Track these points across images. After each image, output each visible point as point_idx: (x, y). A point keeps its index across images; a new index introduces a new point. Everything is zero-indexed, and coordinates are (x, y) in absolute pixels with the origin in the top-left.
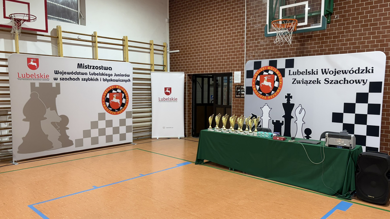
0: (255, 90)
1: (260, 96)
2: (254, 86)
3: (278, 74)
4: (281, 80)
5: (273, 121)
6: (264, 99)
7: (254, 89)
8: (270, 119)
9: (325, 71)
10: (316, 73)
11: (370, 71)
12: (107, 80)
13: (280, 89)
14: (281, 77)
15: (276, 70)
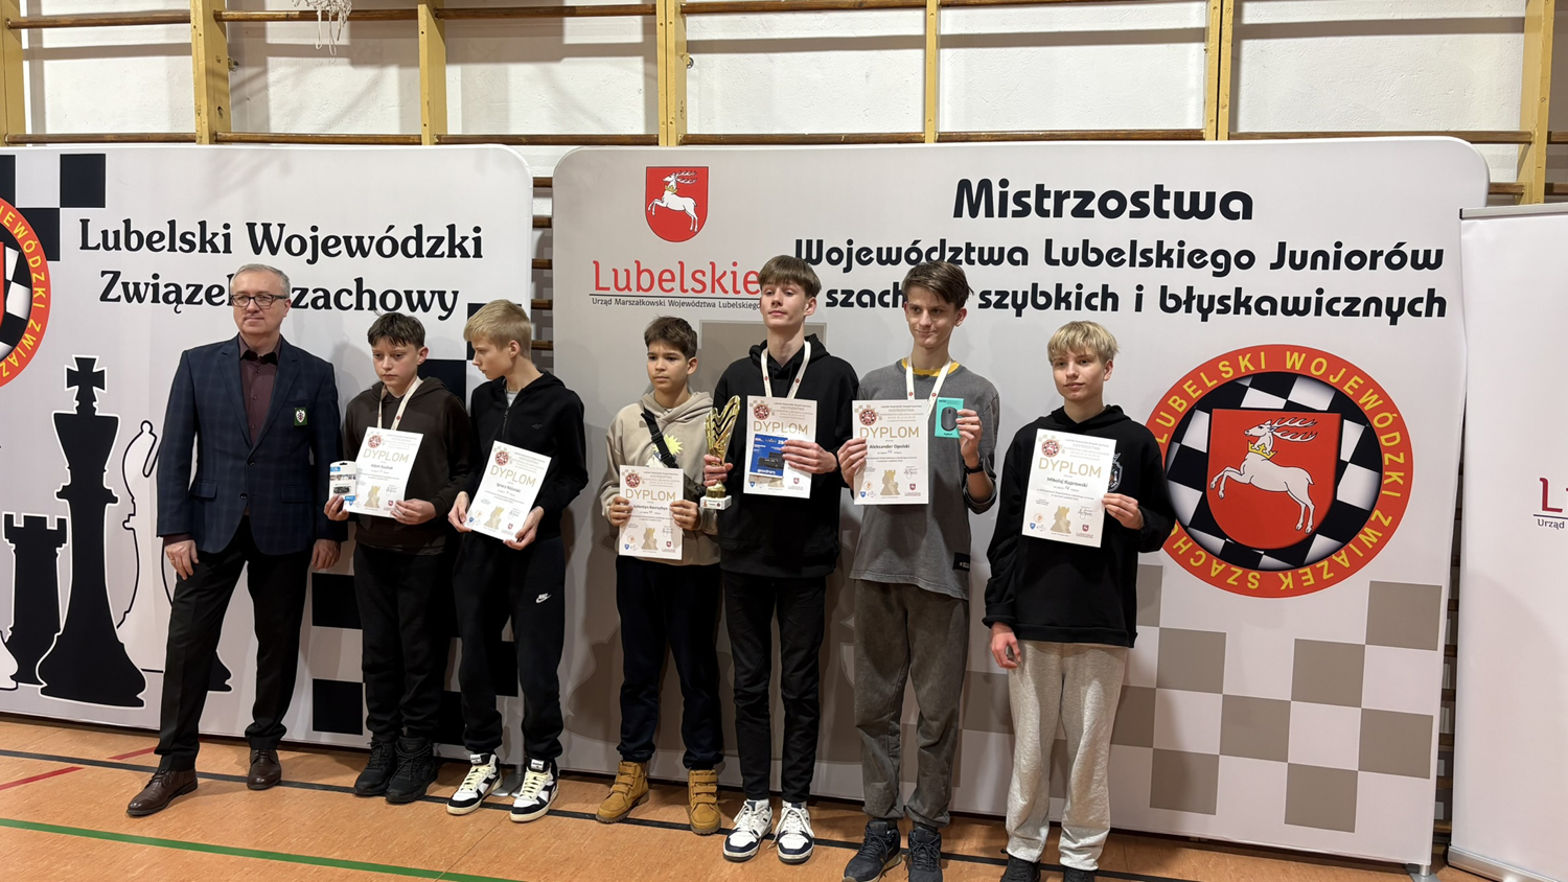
3: (25, 238)
4: (43, 278)
5: (9, 519)
9: (267, 235)
10: (221, 247)
11: (470, 246)
12: (1195, 302)
13: (38, 329)
14: (38, 257)
15: (10, 213)
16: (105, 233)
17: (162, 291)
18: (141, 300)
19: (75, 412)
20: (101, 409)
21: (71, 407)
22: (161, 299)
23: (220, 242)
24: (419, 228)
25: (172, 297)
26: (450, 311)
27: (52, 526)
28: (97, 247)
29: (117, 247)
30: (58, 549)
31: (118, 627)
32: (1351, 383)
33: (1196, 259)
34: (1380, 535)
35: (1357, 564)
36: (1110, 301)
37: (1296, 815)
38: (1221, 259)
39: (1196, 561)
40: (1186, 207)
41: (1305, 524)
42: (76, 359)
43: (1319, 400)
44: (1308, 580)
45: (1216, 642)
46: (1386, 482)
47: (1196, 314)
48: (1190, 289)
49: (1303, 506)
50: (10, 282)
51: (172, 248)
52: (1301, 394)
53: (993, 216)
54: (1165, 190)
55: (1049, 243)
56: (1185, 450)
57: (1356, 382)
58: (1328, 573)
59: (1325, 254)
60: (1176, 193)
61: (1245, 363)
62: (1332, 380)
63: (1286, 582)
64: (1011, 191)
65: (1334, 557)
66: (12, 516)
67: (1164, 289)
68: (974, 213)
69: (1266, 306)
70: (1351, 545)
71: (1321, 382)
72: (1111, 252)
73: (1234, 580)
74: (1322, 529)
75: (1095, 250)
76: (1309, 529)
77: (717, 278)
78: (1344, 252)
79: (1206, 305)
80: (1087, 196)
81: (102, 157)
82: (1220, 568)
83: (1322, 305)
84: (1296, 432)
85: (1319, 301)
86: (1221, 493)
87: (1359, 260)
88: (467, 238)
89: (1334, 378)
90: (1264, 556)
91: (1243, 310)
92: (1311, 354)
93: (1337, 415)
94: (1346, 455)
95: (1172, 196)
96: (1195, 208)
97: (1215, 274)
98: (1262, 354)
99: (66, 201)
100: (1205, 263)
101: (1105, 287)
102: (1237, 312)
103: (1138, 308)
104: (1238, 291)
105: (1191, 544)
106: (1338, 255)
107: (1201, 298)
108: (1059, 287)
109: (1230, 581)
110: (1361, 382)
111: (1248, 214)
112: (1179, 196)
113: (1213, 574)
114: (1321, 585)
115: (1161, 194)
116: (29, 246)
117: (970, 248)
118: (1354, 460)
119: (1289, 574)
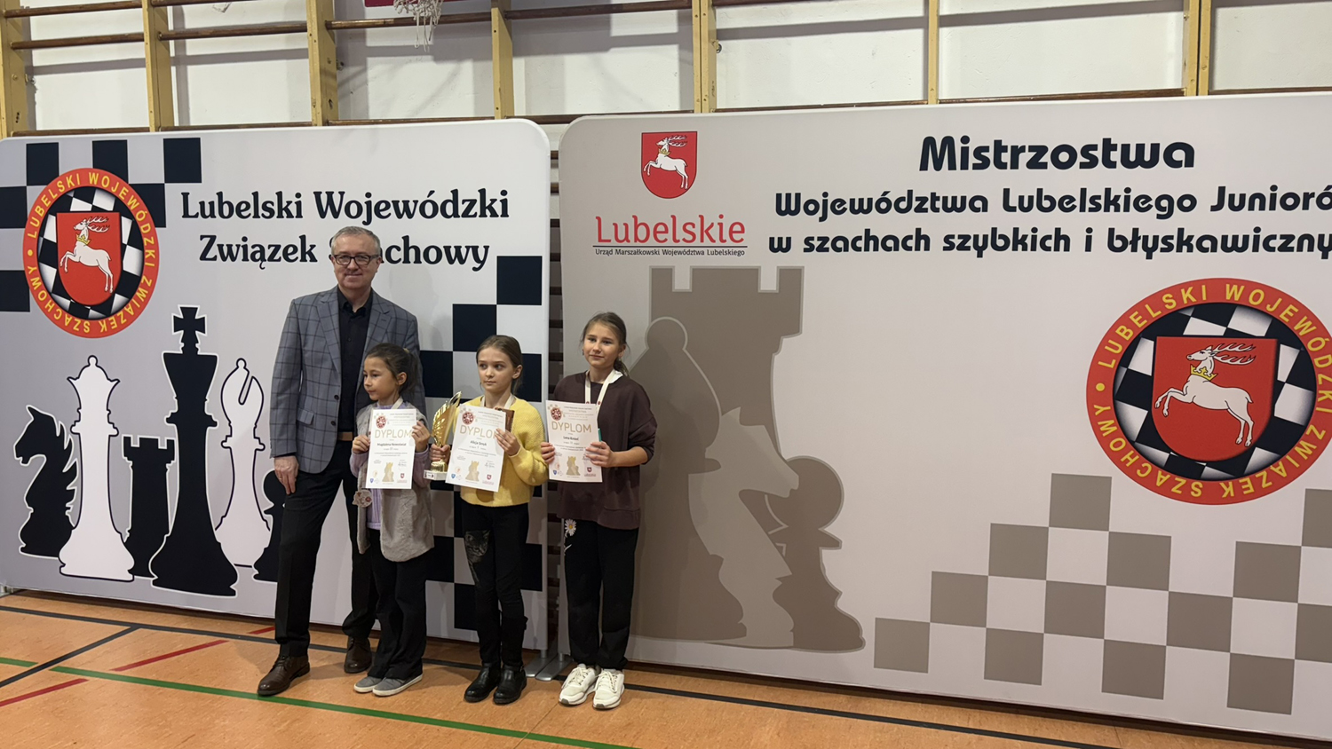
0: (40, 289)
1: (63, 317)
2: (32, 269)
3: (137, 209)
4: (152, 242)
5: (127, 440)
6: (81, 333)
7: (35, 283)
8: (115, 432)
9: (330, 201)
10: (294, 214)
11: (498, 207)
12: (1140, 243)
13: (149, 284)
14: (148, 225)
15: (124, 188)
16: (202, 204)
17: (250, 251)
18: (234, 259)
19: (181, 352)
20: (203, 349)
21: (178, 348)
22: (249, 258)
23: (293, 208)
24: (455, 192)
25: (258, 256)
26: (482, 263)
27: (163, 446)
28: (196, 216)
29: (212, 215)
30: (167, 465)
31: (216, 529)
32: (1287, 311)
33: (1142, 204)
34: (1315, 447)
35: (1294, 474)
36: (1062, 242)
37: (1237, 699)
38: (1164, 203)
39: (1142, 473)
40: (1132, 157)
41: (1245, 438)
42: (182, 308)
43: (1257, 327)
44: (1248, 489)
45: (1161, 545)
46: (1320, 399)
47: (1141, 253)
48: (1135, 231)
49: (1243, 423)
50: (125, 246)
51: (256, 216)
52: (1239, 322)
53: (955, 169)
54: (1112, 142)
55: (1006, 192)
56: (1131, 373)
57: (1291, 310)
58: (1267, 482)
59: (1261, 197)
60: (1123, 145)
61: (1187, 296)
62: (1269, 309)
63: (1227, 490)
64: (972, 146)
65: (1272, 468)
66: (130, 438)
67: (1111, 231)
68: (938, 167)
69: (1207, 244)
70: (1288, 457)
71: (1258, 311)
72: (1063, 199)
73: (1178, 489)
74: (1260, 442)
75: (1048, 198)
76: (1248, 443)
77: (705, 228)
78: (1280, 194)
79: (1150, 245)
80: (1040, 150)
81: (199, 139)
82: (1165, 478)
83: (1259, 242)
84: (1236, 356)
85: (1257, 238)
86: (1165, 412)
87: (1292, 201)
88: (495, 200)
89: (1271, 307)
90: (1206, 468)
91: (1185, 248)
92: (1250, 286)
93: (1273, 341)
94: (1283, 375)
95: (1119, 148)
96: (1140, 158)
97: (1159, 217)
98: (1204, 287)
99: (170, 177)
100: (1150, 207)
101: (1058, 230)
102: (1179, 250)
103: (1088, 248)
104: (1181, 231)
105: (1137, 457)
106: (1273, 197)
107: (1146, 238)
108: (1016, 231)
109: (1174, 490)
110: (1296, 310)
111: (1190, 162)
112: (1126, 148)
113: (1159, 484)
114: (1260, 492)
115: (1108, 146)
116: (141, 216)
117: (934, 197)
118: (1292, 380)
119: (1230, 483)
